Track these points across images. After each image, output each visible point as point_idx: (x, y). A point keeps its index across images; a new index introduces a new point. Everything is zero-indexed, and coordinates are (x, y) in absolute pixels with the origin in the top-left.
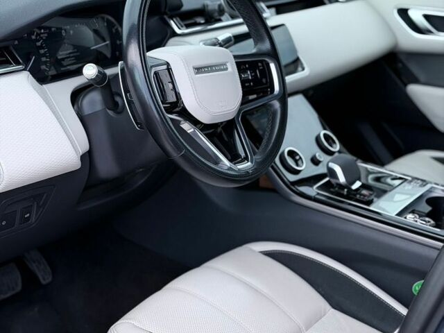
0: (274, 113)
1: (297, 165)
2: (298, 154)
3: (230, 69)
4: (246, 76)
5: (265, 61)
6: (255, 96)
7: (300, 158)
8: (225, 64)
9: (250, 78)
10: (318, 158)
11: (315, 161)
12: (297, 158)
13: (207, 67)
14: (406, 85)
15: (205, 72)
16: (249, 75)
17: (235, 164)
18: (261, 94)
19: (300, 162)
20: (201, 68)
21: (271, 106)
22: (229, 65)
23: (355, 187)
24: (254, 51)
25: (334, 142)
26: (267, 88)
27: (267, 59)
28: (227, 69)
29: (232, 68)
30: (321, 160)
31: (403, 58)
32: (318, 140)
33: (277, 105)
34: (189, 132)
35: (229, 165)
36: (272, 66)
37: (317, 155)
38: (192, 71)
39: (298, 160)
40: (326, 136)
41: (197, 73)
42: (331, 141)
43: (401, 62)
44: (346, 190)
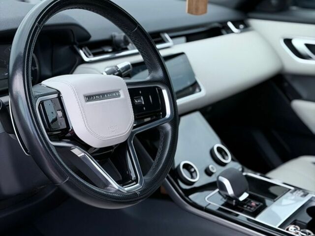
0: (166, 135)
1: (192, 177)
2: (192, 167)
3: (122, 96)
4: (139, 101)
5: (157, 87)
6: (149, 119)
7: (195, 171)
8: (118, 92)
9: (143, 103)
10: (211, 170)
11: (208, 173)
12: (193, 170)
13: (99, 95)
14: (290, 101)
15: (96, 99)
16: (141, 101)
17: (123, 186)
18: (154, 117)
19: (194, 174)
20: (93, 96)
21: (163, 128)
22: (121, 92)
23: (242, 198)
24: (148, 78)
25: (227, 155)
26: (160, 111)
27: (159, 86)
28: (119, 96)
29: (125, 95)
30: (214, 171)
31: (288, 78)
32: (212, 152)
33: (168, 127)
34: (79, 156)
35: (117, 188)
36: (165, 92)
37: (210, 167)
38: (83, 99)
39: (193, 172)
40: (219, 150)
41: (87, 101)
42: (223, 153)
43: (286, 81)
44: (234, 201)
